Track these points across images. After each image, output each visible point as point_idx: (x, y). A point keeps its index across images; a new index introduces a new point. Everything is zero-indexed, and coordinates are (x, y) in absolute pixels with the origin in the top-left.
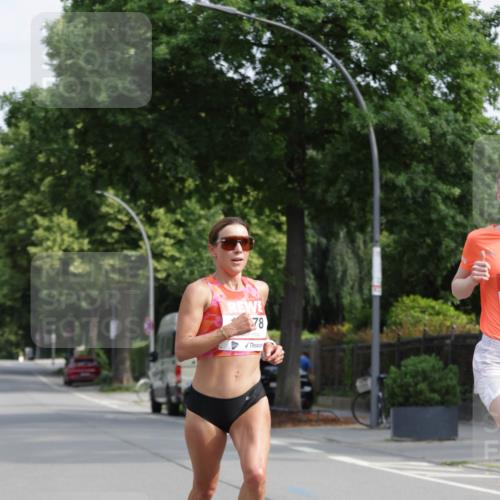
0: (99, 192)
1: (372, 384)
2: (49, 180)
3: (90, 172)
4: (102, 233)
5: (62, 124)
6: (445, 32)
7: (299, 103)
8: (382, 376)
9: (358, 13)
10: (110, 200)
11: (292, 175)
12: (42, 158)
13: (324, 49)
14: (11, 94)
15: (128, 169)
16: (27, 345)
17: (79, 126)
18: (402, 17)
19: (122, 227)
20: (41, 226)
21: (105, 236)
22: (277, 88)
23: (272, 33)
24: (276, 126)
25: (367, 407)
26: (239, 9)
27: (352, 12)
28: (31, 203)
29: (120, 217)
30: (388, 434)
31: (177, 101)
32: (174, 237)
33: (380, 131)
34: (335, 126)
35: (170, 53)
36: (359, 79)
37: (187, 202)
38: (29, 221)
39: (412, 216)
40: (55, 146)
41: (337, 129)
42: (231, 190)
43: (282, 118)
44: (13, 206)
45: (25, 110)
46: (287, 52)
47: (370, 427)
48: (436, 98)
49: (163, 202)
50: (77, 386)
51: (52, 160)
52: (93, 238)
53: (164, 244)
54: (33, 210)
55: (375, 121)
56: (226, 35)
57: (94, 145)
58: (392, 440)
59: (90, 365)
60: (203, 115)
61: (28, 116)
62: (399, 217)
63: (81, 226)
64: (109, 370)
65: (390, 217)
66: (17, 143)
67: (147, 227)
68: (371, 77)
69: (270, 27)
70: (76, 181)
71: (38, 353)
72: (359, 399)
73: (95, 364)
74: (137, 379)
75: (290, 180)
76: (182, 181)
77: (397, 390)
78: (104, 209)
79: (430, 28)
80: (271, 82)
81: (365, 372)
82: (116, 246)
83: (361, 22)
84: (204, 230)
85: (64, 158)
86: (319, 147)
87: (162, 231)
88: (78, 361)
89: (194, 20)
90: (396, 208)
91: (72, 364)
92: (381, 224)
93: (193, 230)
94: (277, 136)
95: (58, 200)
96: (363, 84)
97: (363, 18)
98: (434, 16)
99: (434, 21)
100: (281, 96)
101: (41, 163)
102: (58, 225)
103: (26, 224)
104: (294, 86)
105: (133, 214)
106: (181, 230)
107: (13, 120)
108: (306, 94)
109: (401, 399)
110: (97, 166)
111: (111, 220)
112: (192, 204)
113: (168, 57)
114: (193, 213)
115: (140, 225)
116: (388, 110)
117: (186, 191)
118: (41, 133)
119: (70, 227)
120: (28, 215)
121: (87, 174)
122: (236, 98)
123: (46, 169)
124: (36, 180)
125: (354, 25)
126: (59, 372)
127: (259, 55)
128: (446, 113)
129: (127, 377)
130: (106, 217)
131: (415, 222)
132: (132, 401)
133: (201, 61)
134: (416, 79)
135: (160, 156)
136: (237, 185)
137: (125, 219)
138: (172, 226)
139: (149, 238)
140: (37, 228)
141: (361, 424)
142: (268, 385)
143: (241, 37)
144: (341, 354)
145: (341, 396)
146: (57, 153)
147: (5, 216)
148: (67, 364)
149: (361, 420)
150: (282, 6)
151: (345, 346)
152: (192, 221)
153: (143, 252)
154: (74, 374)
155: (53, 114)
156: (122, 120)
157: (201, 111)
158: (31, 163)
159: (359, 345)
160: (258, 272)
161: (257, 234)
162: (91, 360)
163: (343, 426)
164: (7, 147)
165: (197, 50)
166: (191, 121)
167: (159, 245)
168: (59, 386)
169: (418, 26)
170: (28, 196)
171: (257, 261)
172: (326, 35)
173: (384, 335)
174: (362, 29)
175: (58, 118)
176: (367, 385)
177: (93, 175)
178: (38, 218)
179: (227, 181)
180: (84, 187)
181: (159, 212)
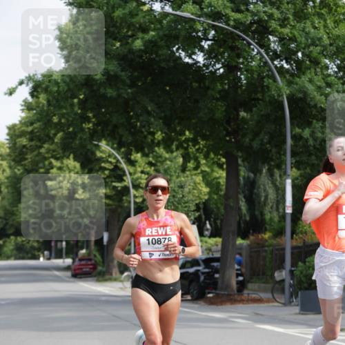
0: (96, 143)
1: (286, 274)
2: (60, 135)
3: (89, 128)
4: (98, 171)
5: (69, 95)
6: (336, 29)
7: (234, 79)
8: (293, 269)
9: (276, 16)
10: (103, 148)
11: (230, 129)
12: (55, 119)
13: (252, 42)
14: (34, 75)
15: (116, 126)
16: (46, 250)
17: (81, 97)
18: (305, 19)
19: (112, 167)
20: (55, 166)
21: (100, 173)
22: (219, 69)
23: (216, 31)
24: (218, 96)
25: (283, 291)
26: (192, 14)
27: (271, 16)
28: (48, 151)
29: (110, 160)
30: (297, 309)
31: (149, 78)
32: (148, 173)
33: (291, 99)
34: (259, 96)
35: (144, 45)
36: (276, 63)
37: (156, 149)
38: (47, 163)
39: (313, 157)
40: (65, 111)
41: (260, 97)
42: (187, 140)
43: (224, 90)
44: (35, 153)
45: (44, 86)
46: (226, 45)
47: (285, 304)
48: (329, 75)
49: (139, 149)
50: (81, 278)
51: (63, 121)
52: (92, 174)
53: (140, 178)
54: (50, 155)
55: (288, 92)
56: (183, 33)
57: (92, 110)
58: (300, 314)
59: (89, 263)
60: (168, 88)
61: (46, 90)
62: (304, 158)
63: (83, 166)
64: (103, 267)
65: (298, 159)
66: (38, 109)
67: (129, 167)
68: (284, 61)
69: (214, 27)
70: (79, 136)
71: (53, 254)
72: (277, 286)
73: (93, 262)
74: (122, 273)
75: (228, 134)
76: (153, 134)
77: (303, 279)
78: (99, 154)
79: (325, 26)
80: (214, 65)
81: (281, 266)
82: (108, 180)
83: (278, 23)
84: (169, 168)
85: (71, 119)
86: (248, 110)
87: (139, 169)
88: (80, 260)
89: (160, 22)
90: (302, 152)
92: (292, 163)
93: (162, 169)
94: (220, 103)
95: (67, 148)
96: (278, 66)
97: (279, 19)
98: (328, 18)
99: (328, 22)
100: (221, 75)
101: (55, 123)
102: (67, 166)
103: (44, 165)
104: (231, 68)
105: (119, 158)
106: (153, 168)
107: (35, 93)
108: (239, 73)
109: (306, 285)
110: (94, 125)
111: (104, 162)
112: (161, 151)
113: (142, 48)
114: (161, 157)
115: (124, 165)
116: (297, 84)
117: (156, 141)
118: (55, 102)
119: (75, 167)
120: (46, 159)
121: (87, 130)
122: (191, 77)
123: (59, 127)
124: (51, 135)
125: (274, 25)
126: (68, 268)
127: (206, 47)
128: (336, 86)
129: (115, 271)
130: (100, 160)
131: (316, 162)
132: (119, 288)
133: (164, 52)
134: (316, 62)
135: (137, 116)
136: (191, 137)
137: (114, 161)
138: (147, 166)
139: (130, 174)
140: (52, 168)
141: (278, 302)
142: (213, 275)
143: (194, 34)
144: (264, 254)
145: (264, 283)
146: (66, 116)
147: (30, 160)
148: (73, 262)
149: (278, 300)
150: (223, 12)
151: (266, 248)
152: (160, 162)
153: (126, 183)
154: (78, 269)
155: (64, 88)
156: (111, 92)
157: (167, 86)
158: (48, 123)
159: (277, 247)
160: (206, 197)
161: (205, 171)
162: (90, 260)
163: (266, 304)
164: (31, 112)
165: (162, 43)
166: (159, 92)
167: (138, 179)
168: (68, 277)
169: (317, 25)
170: (46, 146)
171: (205, 190)
172: (253, 32)
173: (294, 240)
174: (279, 27)
175: (67, 91)
176: (282, 275)
177: (91, 131)
178: (53, 161)
179: (185, 134)
180: (85, 140)
181: (137, 156)
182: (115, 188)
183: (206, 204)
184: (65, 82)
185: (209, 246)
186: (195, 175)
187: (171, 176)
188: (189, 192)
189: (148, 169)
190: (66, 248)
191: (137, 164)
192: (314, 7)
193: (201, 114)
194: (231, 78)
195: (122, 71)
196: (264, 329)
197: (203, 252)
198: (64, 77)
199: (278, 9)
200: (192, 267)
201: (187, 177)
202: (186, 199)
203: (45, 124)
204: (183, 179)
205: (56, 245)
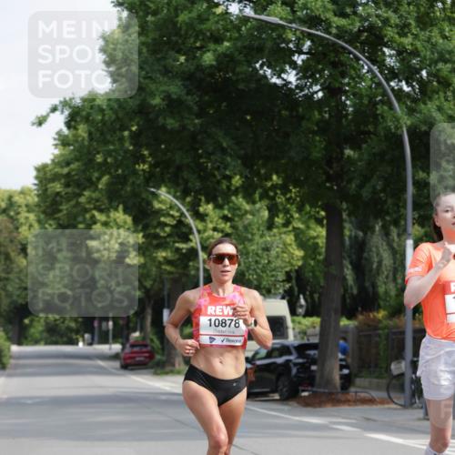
0: (152, 190)
1: (406, 367)
2: (105, 179)
3: (143, 170)
4: (155, 227)
5: (118, 126)
7: (337, 106)
8: (416, 359)
9: (392, 22)
10: (163, 197)
11: (331, 172)
12: (99, 158)
13: (361, 56)
14: (71, 99)
15: (179, 168)
16: (86, 332)
17: (134, 129)
18: (432, 25)
19: (175, 222)
20: (99, 221)
21: (158, 230)
22: (316, 92)
23: (312, 41)
24: (316, 128)
25: (402, 388)
26: (281, 19)
27: (386, 21)
28: (90, 200)
29: (171, 212)
30: (421, 414)
31: (224, 104)
32: (222, 231)
33: (413, 132)
34: (371, 128)
35: (217, 60)
36: (392, 84)
37: (233, 198)
38: (88, 216)
40: (112, 147)
41: (372, 130)
42: (274, 187)
43: (322, 120)
44: (73, 203)
45: (84, 113)
46: (327, 59)
47: (404, 407)
49: (211, 198)
50: (132, 370)
51: (109, 160)
52: (148, 232)
53: (211, 237)
54: (92, 206)
55: (409, 123)
56: (269, 44)
57: (148, 146)
58: (425, 419)
59: (144, 350)
60: (248, 118)
61: (87, 119)
63: (136, 221)
64: (163, 355)
65: (422, 212)
66: (76, 145)
67: (198, 222)
68: (404, 83)
69: (310, 36)
70: (131, 181)
71: (96, 338)
72: (394, 381)
73: (149, 348)
75: (329, 178)
76: (229, 178)
78: (157, 205)
80: (311, 86)
81: (399, 356)
82: (168, 240)
83: (395, 30)
84: (250, 225)
85: (120, 158)
86: (356, 146)
87: (210, 226)
88: (132, 346)
89: (239, 29)
90: (427, 204)
91: (128, 350)
92: (414, 219)
93: (240, 225)
94: (318, 138)
95: (114, 197)
96: (396, 88)
97: (397, 26)
100: (320, 101)
101: (99, 164)
102: (115, 220)
103: (85, 219)
104: (333, 91)
105: (184, 210)
106: (229, 224)
107: (73, 123)
108: (343, 98)
110: (151, 166)
111: (164, 215)
112: (240, 201)
113: (214, 63)
114: (239, 209)
115: (190, 220)
116: (420, 112)
117: (233, 188)
118: (98, 135)
119: (125, 222)
120: (86, 211)
121: (141, 173)
122: (279, 102)
123: (104, 168)
124: (94, 179)
125: (390, 33)
126: (115, 357)
127: (300, 62)
129: (179, 360)
130: (159, 212)
133: (243, 68)
134: (445, 84)
135: (209, 155)
136: (280, 182)
137: (177, 214)
138: (220, 221)
139: (199, 232)
140: (95, 223)
141: (396, 404)
142: (310, 367)
143: (283, 45)
144: (377, 339)
145: (377, 377)
146: (114, 154)
147: (65, 212)
148: (123, 349)
149: (396, 401)
150: (322, 17)
151: (380, 332)
152: (238, 216)
153: (192, 244)
154: (130, 358)
155: (110, 117)
156: (171, 123)
157: (247, 114)
158: (90, 163)
159: (394, 330)
160: (300, 263)
161: (298, 229)
162: (146, 346)
163: (379, 406)
164: (67, 148)
165: (241, 58)
166: (237, 123)
167: (208, 238)
168: (116, 369)
169: (447, 34)
170: (87, 193)
171: (299, 253)
172: (361, 43)
173: (417, 321)
174: (397, 36)
175: (114, 121)
176: (401, 368)
177: (147, 175)
178: (96, 213)
179: (271, 179)
180: (139, 185)
181: (208, 208)
182: (178, 250)
183: (299, 271)
184: (111, 109)
185: (304, 327)
186: (285, 233)
187: (253, 235)
188: (278, 257)
189: (222, 225)
190: (114, 330)
191: (208, 218)
192: (444, 9)
193: (292, 154)
194: (333, 104)
195: (188, 94)
196: (377, 440)
197: (295, 336)
198: (111, 103)
199: (395, 11)
200: (281, 355)
201: (274, 236)
202: (273, 266)
203: (85, 164)
204: (268, 239)
205: (100, 326)
